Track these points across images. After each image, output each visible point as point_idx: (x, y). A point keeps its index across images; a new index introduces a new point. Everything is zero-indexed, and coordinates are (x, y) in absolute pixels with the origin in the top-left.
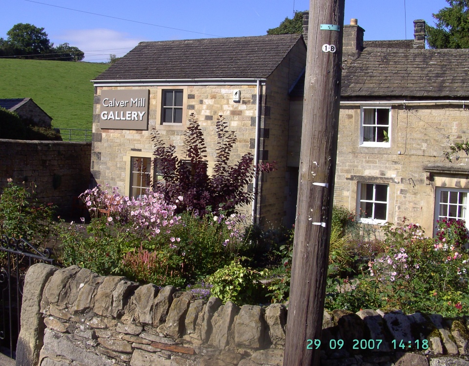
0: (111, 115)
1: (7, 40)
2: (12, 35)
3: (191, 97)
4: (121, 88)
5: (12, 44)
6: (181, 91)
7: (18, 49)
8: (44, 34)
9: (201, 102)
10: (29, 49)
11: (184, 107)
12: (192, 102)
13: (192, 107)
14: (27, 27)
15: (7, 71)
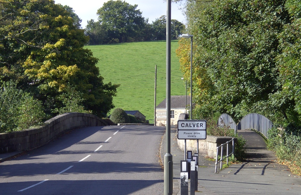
0: (159, 117)
1: (98, 21)
2: (102, 15)
3: (176, 112)
4: (161, 110)
5: (104, 26)
6: (174, 111)
7: (111, 31)
8: (138, 12)
9: (178, 113)
10: (122, 30)
11: (175, 114)
12: (176, 113)
13: (176, 114)
14: (119, 5)
15: (105, 64)
